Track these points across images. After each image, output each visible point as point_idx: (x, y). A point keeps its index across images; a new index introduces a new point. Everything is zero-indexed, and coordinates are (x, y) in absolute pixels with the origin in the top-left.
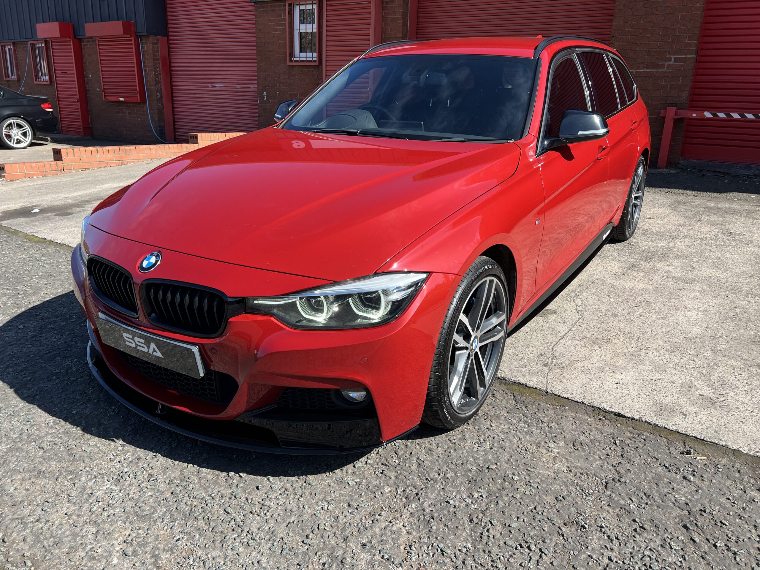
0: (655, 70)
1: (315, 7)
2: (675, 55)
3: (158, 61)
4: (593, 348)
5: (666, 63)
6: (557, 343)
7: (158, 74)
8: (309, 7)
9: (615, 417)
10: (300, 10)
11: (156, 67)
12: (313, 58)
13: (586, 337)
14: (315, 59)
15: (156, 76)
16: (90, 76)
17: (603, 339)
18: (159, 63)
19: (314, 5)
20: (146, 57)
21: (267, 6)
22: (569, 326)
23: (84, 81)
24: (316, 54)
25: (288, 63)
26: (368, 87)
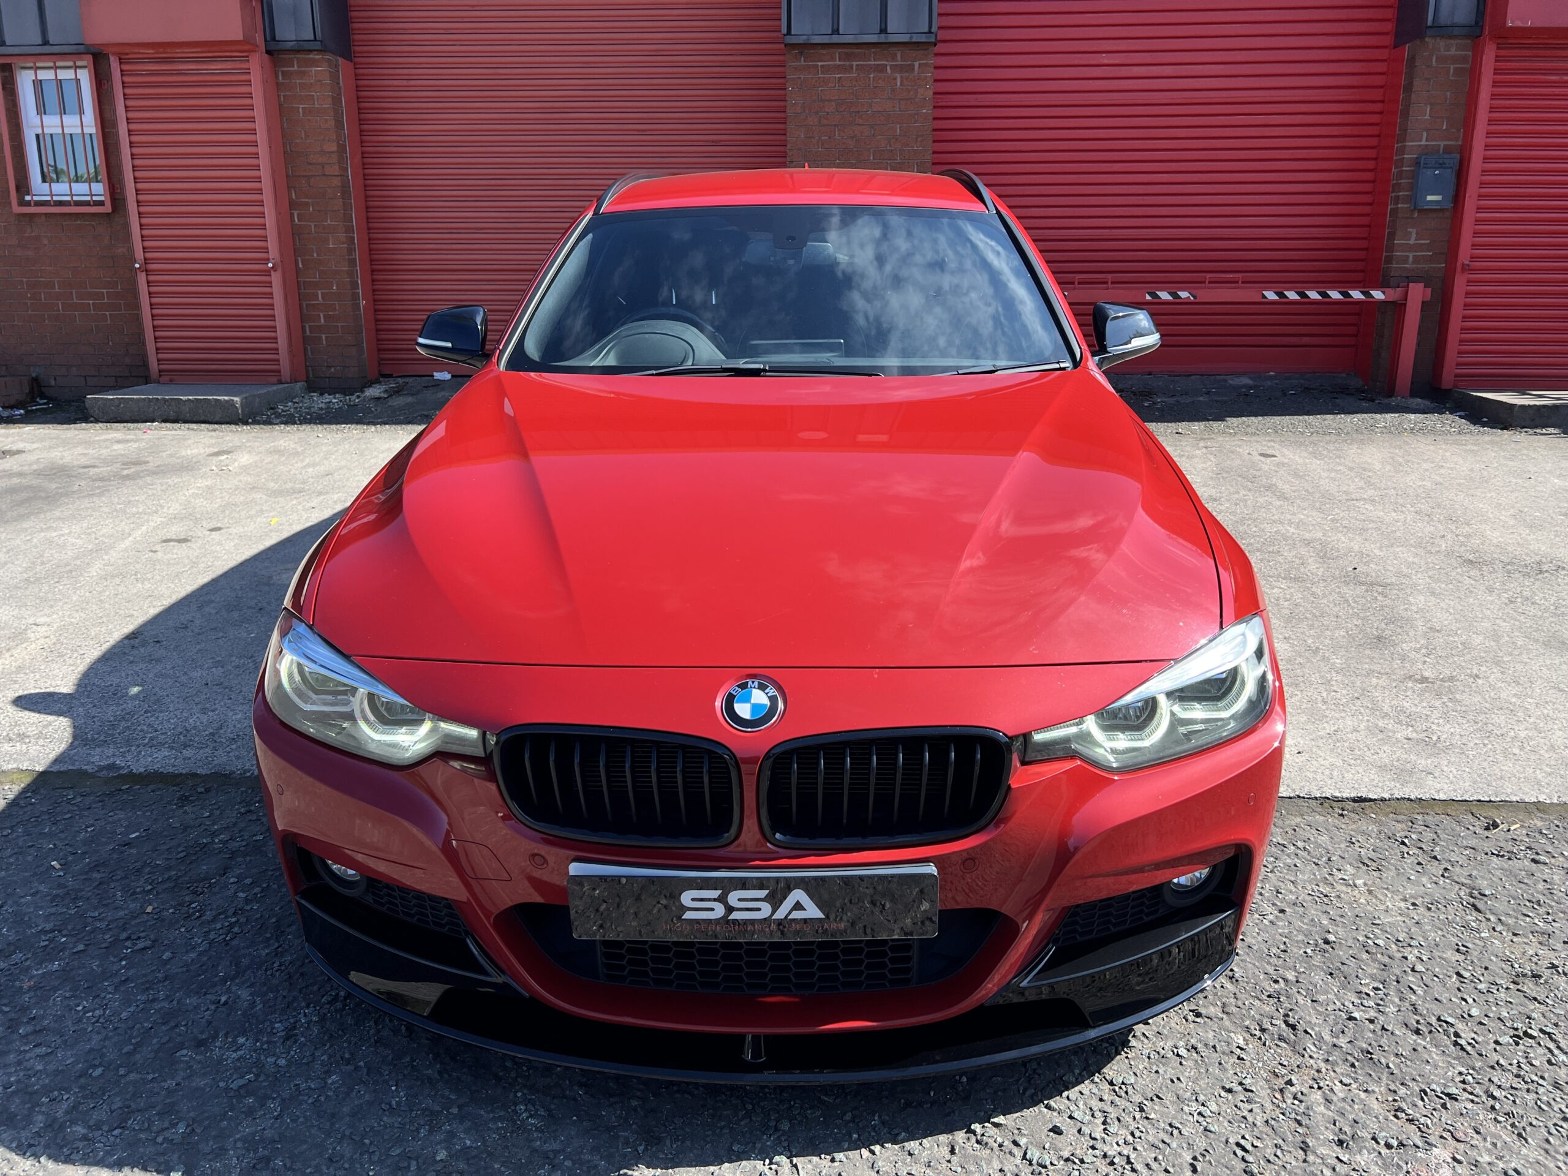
1: (83, 74)
8: (65, 75)
9: (1356, 805)
10: (37, 82)
12: (92, 195)
14: (102, 198)
19: (79, 72)
24: (101, 185)
25: (17, 209)
26: (268, 260)
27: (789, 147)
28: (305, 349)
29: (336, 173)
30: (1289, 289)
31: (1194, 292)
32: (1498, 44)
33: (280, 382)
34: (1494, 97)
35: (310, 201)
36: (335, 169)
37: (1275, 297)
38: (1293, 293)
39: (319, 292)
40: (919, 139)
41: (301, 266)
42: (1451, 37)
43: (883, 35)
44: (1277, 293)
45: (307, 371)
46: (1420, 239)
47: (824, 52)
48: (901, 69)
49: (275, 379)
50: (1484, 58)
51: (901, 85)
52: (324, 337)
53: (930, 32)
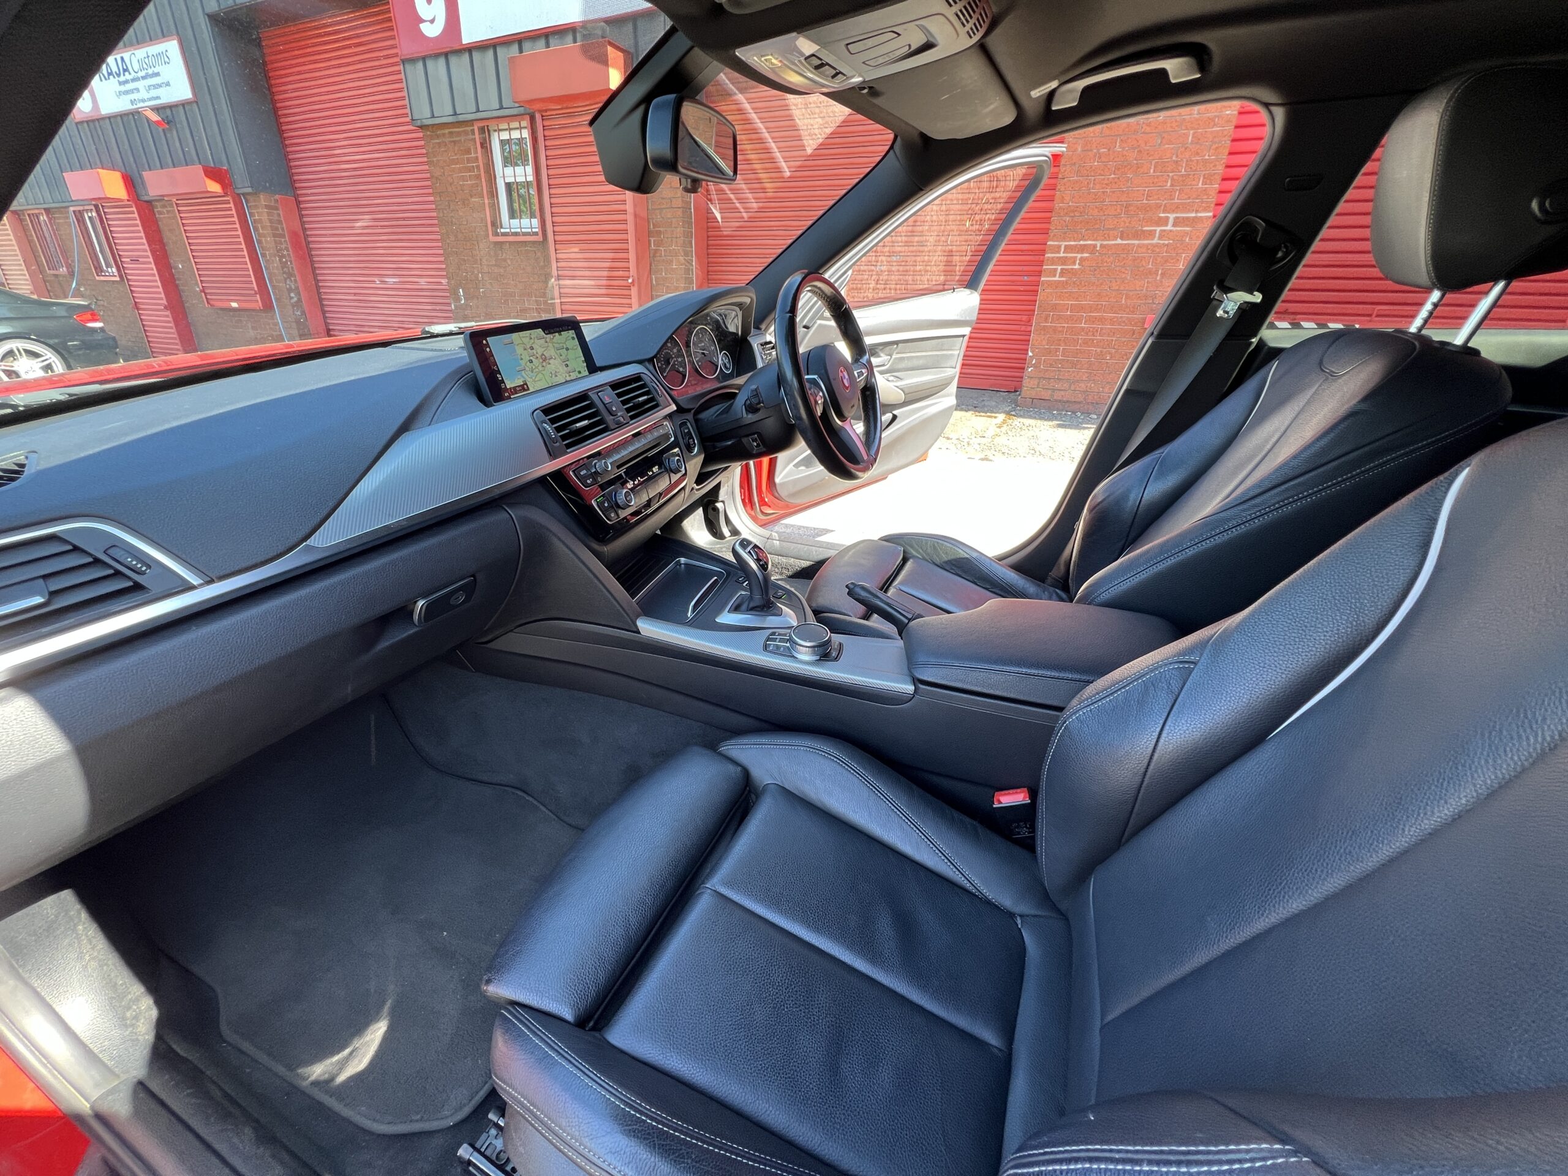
0: (1136, 242)
1: (526, 134)
2: (1177, 213)
3: (283, 240)
5: (1158, 229)
7: (286, 260)
8: (516, 135)
10: (503, 143)
11: (281, 249)
12: (532, 228)
14: (537, 230)
15: (284, 265)
16: (180, 266)
18: (285, 241)
19: (523, 131)
20: (261, 231)
21: (444, 135)
23: (172, 275)
24: (536, 220)
25: (492, 239)
26: (629, 277)
29: (680, 206)
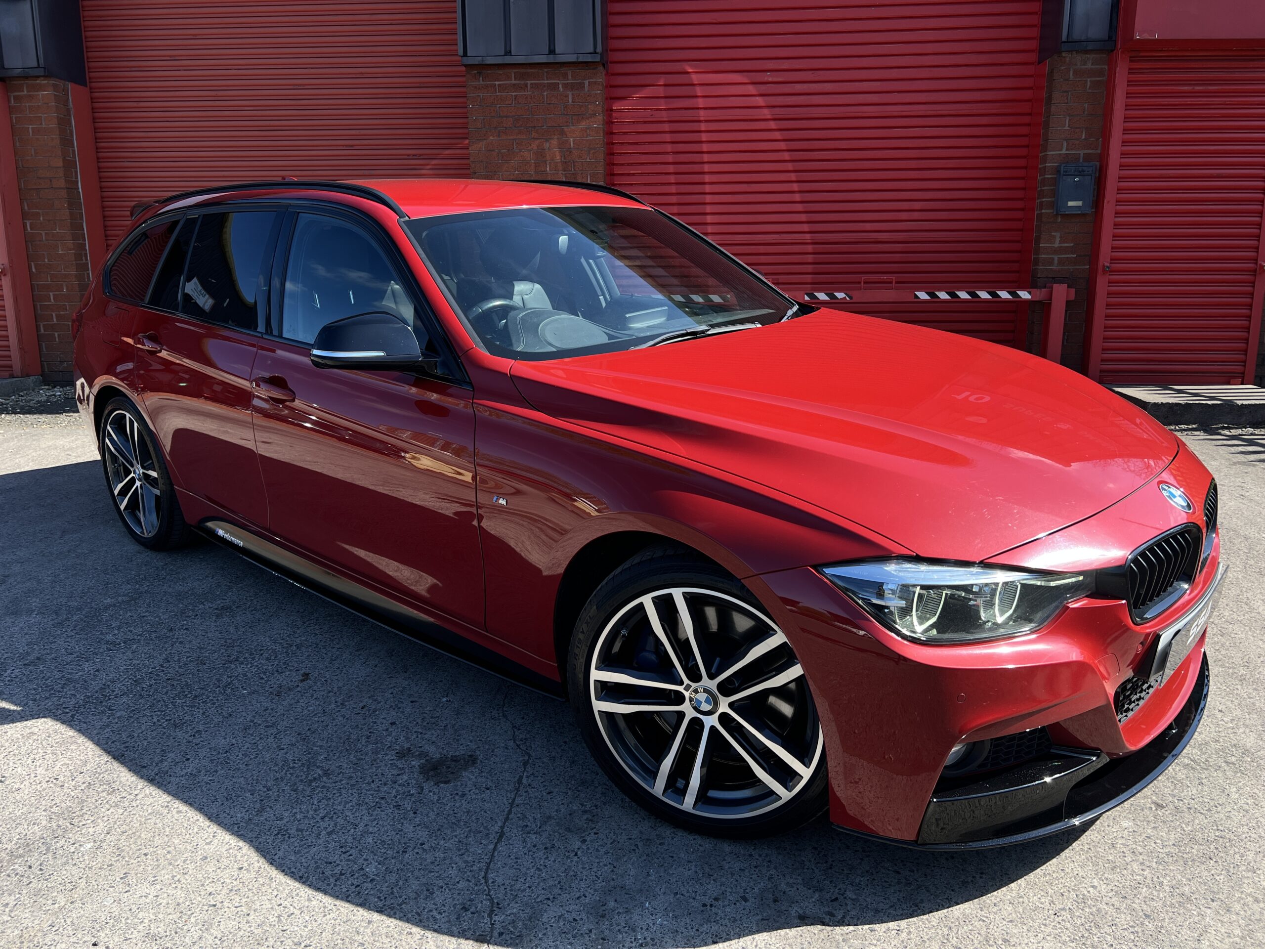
4: (569, 848)
6: (493, 856)
13: (549, 817)
17: (585, 812)
22: (509, 795)
27: (471, 159)
28: (40, 346)
29: (61, 187)
30: (940, 290)
31: (850, 293)
32: (1131, 57)
33: (11, 376)
34: (1128, 107)
35: (40, 211)
36: (62, 183)
37: (927, 297)
38: (944, 293)
39: (51, 294)
40: (592, 152)
41: (34, 270)
42: (1087, 52)
43: (551, 56)
44: (928, 293)
45: (42, 366)
46: (1064, 243)
47: (501, 72)
48: (572, 87)
49: (7, 374)
50: (1117, 71)
51: (573, 102)
52: (56, 334)
53: (595, 52)
